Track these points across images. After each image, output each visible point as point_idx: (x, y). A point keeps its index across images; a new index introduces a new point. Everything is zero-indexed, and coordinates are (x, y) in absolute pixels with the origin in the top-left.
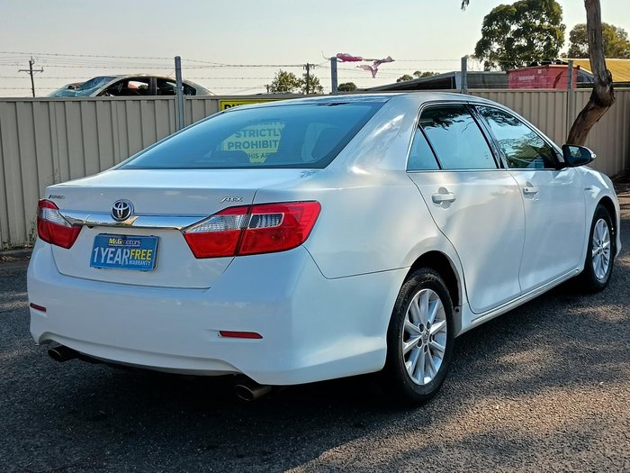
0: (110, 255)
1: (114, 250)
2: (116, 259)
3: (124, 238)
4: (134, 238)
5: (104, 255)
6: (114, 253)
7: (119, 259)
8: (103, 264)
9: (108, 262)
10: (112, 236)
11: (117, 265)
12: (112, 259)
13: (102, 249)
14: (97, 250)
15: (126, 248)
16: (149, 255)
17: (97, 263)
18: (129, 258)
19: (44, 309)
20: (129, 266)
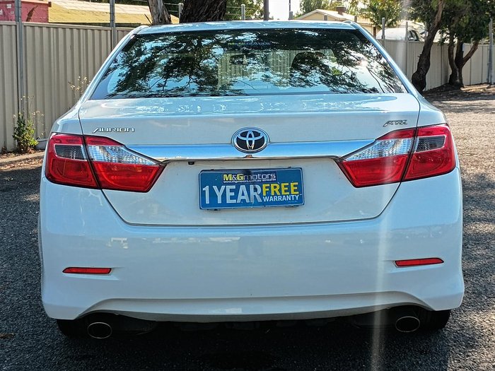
1: (234, 187)
2: (240, 197)
3: (247, 172)
4: (264, 172)
5: (219, 195)
6: (236, 191)
7: (245, 197)
8: (220, 205)
9: (229, 201)
12: (233, 198)
13: (215, 187)
14: (207, 189)
15: (254, 183)
16: (294, 188)
17: (210, 204)
18: (261, 195)
19: (106, 271)
20: (264, 204)
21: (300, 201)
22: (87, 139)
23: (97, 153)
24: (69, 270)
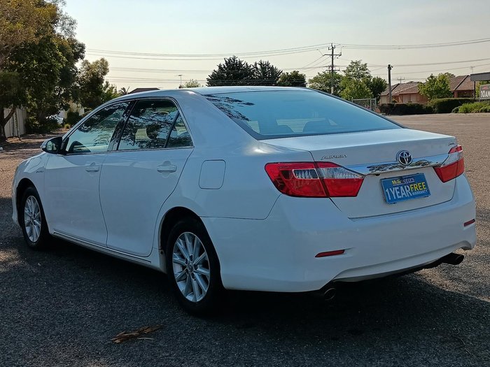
0: (398, 193)
1: (398, 188)
2: (402, 194)
3: (401, 178)
4: (409, 177)
5: (394, 194)
6: (399, 190)
7: (404, 194)
8: (396, 200)
9: (398, 197)
10: (393, 179)
11: (405, 198)
12: (400, 195)
13: (390, 189)
14: (387, 190)
15: (406, 185)
16: (424, 186)
17: (390, 200)
18: (410, 191)
19: (341, 252)
20: (414, 197)
21: (428, 193)
22: (318, 164)
23: (325, 173)
24: (320, 255)
